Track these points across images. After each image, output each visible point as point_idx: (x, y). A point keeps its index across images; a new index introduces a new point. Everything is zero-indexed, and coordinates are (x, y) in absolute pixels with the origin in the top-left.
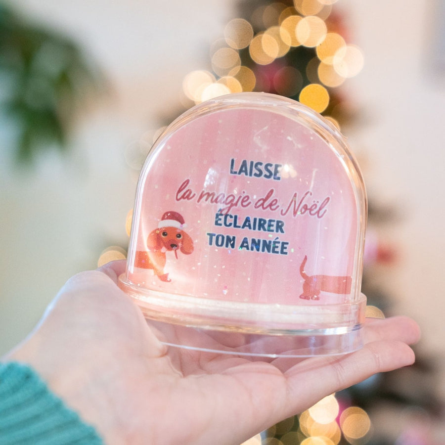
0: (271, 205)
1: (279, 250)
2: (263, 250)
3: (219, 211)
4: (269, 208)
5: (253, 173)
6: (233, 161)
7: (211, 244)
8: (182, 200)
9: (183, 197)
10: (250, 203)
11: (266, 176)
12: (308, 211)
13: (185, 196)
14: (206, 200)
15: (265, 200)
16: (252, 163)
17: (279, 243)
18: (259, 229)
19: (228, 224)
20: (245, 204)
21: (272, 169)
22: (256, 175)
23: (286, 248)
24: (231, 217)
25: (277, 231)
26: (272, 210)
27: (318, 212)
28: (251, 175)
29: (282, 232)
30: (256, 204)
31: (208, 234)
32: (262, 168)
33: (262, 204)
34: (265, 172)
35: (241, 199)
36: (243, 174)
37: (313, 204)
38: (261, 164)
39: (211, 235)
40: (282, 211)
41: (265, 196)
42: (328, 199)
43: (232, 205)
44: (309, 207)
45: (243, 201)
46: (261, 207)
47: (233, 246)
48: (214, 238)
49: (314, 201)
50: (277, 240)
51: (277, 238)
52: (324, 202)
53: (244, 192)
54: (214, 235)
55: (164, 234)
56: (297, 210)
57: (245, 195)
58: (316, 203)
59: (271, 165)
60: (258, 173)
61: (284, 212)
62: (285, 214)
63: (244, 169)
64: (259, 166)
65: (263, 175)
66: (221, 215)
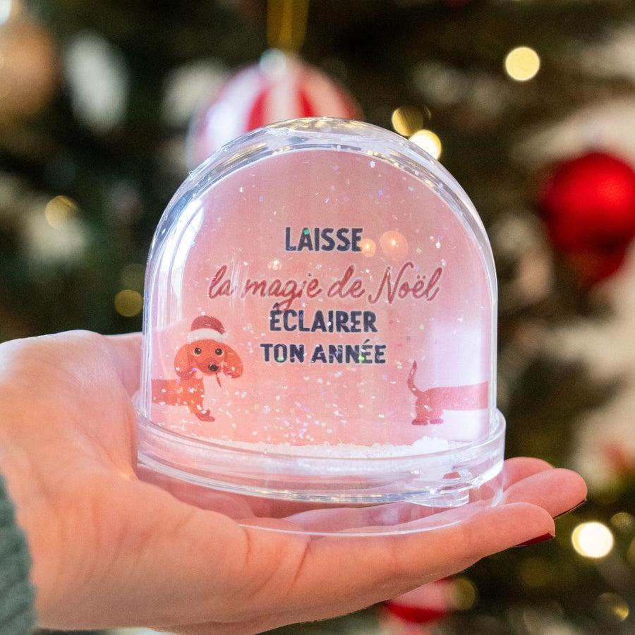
0: (352, 290)
1: (372, 357)
2: (348, 361)
3: (274, 307)
4: (349, 295)
5: (321, 246)
6: (288, 230)
7: (267, 359)
8: (218, 296)
9: (219, 292)
10: (320, 291)
11: (340, 248)
12: (411, 293)
13: (223, 290)
14: (254, 292)
15: (342, 284)
16: (317, 230)
17: (371, 347)
18: (339, 330)
19: (290, 326)
20: (313, 293)
21: (349, 236)
22: (324, 248)
23: (382, 354)
24: (294, 314)
25: (366, 330)
26: (355, 297)
27: (426, 292)
28: (317, 249)
29: (374, 330)
30: (329, 292)
31: (262, 345)
32: (333, 236)
33: (339, 291)
34: (338, 242)
35: (307, 285)
36: (305, 249)
37: (417, 280)
38: (331, 231)
39: (267, 347)
40: (370, 297)
41: (343, 277)
42: (439, 271)
43: (293, 297)
44: (411, 286)
45: (310, 289)
46: (338, 295)
47: (301, 359)
48: (271, 350)
49: (418, 277)
50: (368, 344)
51: (368, 340)
52: (434, 276)
53: (310, 275)
54: (271, 345)
55: (197, 351)
56: (394, 294)
57: (312, 278)
58: (421, 279)
59: (346, 231)
60: (327, 244)
61: (373, 298)
62: (376, 300)
63: (306, 241)
64: (328, 234)
65: (336, 246)
66: (279, 312)
